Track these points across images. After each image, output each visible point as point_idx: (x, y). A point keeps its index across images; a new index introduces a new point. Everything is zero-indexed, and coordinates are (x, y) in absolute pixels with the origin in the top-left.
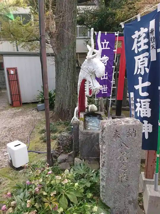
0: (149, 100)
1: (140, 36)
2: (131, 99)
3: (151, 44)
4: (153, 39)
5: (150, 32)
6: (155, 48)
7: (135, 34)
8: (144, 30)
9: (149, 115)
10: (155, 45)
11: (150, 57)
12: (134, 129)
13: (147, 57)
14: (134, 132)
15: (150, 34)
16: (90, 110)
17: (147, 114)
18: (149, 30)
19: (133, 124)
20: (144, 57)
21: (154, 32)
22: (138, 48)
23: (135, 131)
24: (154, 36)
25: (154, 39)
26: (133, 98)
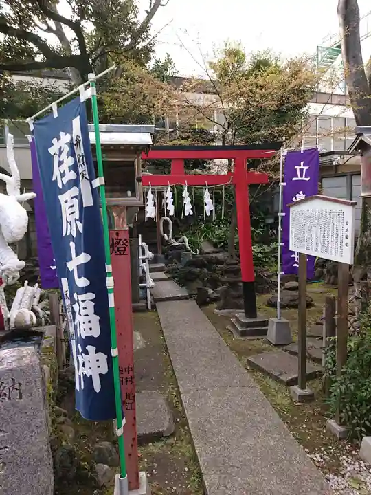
0: (92, 296)
1: (61, 151)
2: (65, 294)
3: (81, 170)
4: (81, 158)
5: (75, 142)
6: (88, 177)
7: (53, 144)
8: (65, 138)
9: (96, 333)
10: (86, 172)
11: (82, 199)
12: (13, 380)
13: (76, 197)
14: (17, 386)
15: (75, 147)
16: (15, 323)
17: (91, 329)
18: (72, 139)
19: (11, 367)
20: (72, 198)
21: (81, 143)
22: (62, 177)
23: (20, 384)
24: (83, 152)
25: (83, 159)
26: (68, 292)
